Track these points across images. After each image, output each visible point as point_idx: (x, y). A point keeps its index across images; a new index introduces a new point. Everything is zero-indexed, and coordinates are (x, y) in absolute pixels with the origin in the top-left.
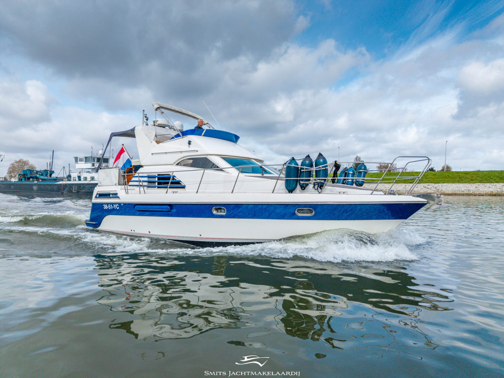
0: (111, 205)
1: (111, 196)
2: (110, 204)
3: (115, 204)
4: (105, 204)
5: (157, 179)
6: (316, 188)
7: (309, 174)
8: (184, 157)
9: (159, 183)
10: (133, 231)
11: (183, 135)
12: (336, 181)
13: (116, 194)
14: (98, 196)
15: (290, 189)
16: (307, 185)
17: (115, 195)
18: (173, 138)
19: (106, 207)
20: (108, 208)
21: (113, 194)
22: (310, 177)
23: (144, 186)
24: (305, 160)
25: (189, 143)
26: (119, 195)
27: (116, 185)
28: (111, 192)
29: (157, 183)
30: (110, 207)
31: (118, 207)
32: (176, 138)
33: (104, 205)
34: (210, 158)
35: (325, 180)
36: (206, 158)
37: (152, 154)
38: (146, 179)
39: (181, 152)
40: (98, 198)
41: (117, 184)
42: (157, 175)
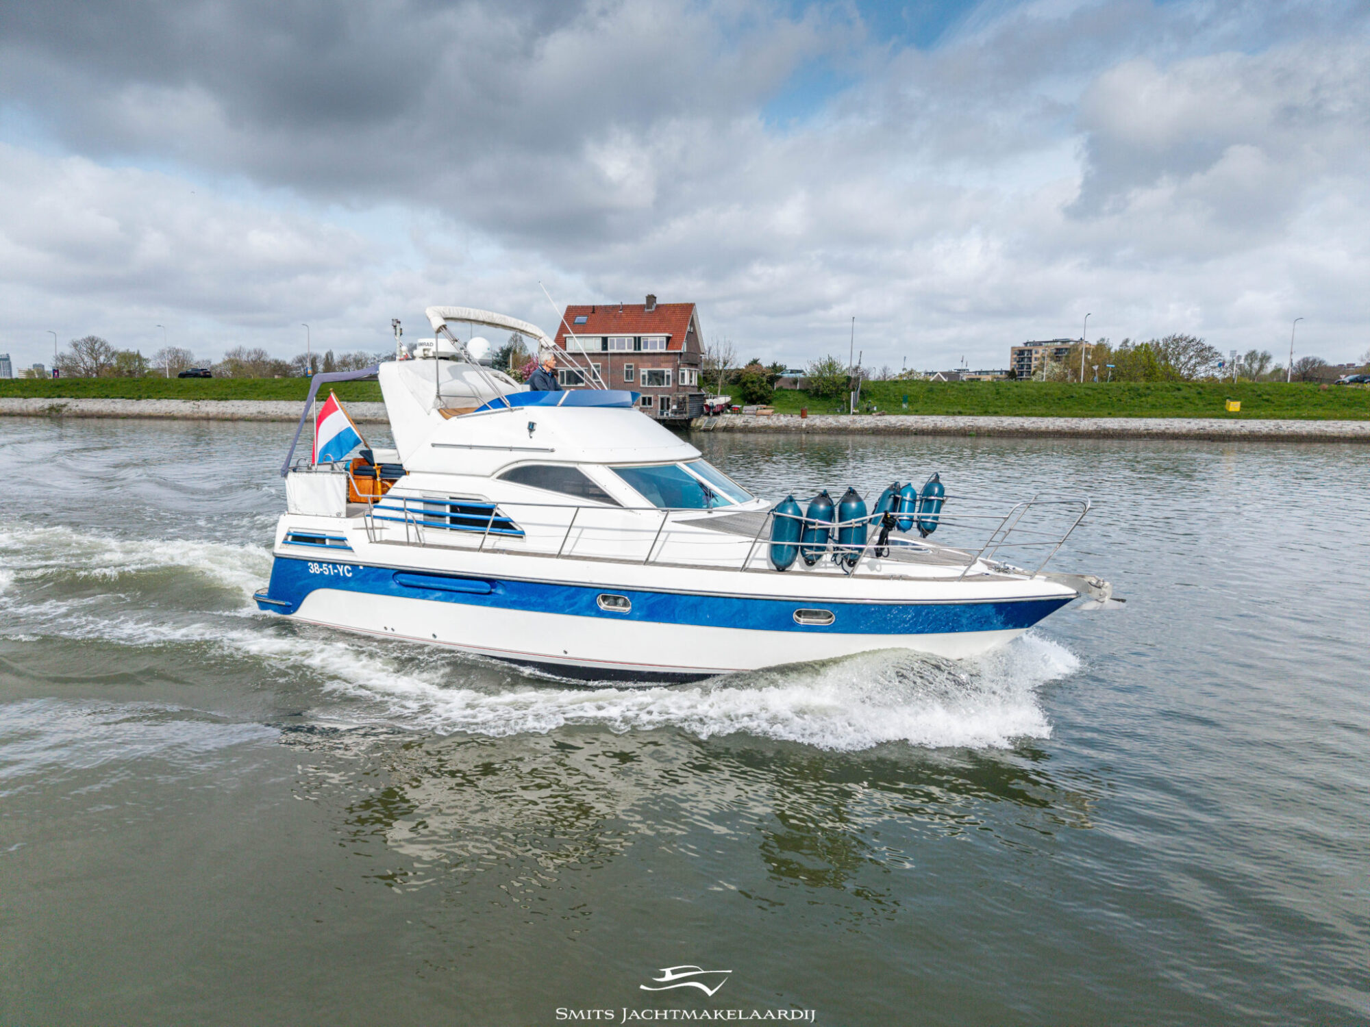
0: (330, 566)
1: (328, 542)
2: (329, 563)
3: (340, 564)
4: (313, 562)
5: (447, 509)
6: (839, 562)
7: (825, 534)
8: (517, 462)
9: (454, 520)
10: (389, 631)
11: (512, 405)
12: (885, 553)
13: (343, 540)
14: (290, 538)
15: (781, 563)
16: (819, 557)
17: (340, 543)
18: (484, 407)
19: (315, 569)
20: (322, 572)
21: (332, 539)
22: (826, 542)
23: (418, 522)
24: (816, 502)
25: (531, 427)
26: (349, 543)
27: (338, 515)
28: (328, 534)
29: (448, 520)
30: (327, 570)
31: (349, 571)
32: (494, 408)
33: (310, 564)
34: (584, 469)
35: (861, 550)
36: (575, 470)
37: (433, 445)
38: (420, 506)
39: (511, 449)
40: (289, 543)
41: (344, 515)
42: (448, 499)
